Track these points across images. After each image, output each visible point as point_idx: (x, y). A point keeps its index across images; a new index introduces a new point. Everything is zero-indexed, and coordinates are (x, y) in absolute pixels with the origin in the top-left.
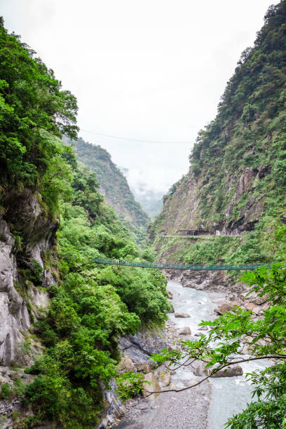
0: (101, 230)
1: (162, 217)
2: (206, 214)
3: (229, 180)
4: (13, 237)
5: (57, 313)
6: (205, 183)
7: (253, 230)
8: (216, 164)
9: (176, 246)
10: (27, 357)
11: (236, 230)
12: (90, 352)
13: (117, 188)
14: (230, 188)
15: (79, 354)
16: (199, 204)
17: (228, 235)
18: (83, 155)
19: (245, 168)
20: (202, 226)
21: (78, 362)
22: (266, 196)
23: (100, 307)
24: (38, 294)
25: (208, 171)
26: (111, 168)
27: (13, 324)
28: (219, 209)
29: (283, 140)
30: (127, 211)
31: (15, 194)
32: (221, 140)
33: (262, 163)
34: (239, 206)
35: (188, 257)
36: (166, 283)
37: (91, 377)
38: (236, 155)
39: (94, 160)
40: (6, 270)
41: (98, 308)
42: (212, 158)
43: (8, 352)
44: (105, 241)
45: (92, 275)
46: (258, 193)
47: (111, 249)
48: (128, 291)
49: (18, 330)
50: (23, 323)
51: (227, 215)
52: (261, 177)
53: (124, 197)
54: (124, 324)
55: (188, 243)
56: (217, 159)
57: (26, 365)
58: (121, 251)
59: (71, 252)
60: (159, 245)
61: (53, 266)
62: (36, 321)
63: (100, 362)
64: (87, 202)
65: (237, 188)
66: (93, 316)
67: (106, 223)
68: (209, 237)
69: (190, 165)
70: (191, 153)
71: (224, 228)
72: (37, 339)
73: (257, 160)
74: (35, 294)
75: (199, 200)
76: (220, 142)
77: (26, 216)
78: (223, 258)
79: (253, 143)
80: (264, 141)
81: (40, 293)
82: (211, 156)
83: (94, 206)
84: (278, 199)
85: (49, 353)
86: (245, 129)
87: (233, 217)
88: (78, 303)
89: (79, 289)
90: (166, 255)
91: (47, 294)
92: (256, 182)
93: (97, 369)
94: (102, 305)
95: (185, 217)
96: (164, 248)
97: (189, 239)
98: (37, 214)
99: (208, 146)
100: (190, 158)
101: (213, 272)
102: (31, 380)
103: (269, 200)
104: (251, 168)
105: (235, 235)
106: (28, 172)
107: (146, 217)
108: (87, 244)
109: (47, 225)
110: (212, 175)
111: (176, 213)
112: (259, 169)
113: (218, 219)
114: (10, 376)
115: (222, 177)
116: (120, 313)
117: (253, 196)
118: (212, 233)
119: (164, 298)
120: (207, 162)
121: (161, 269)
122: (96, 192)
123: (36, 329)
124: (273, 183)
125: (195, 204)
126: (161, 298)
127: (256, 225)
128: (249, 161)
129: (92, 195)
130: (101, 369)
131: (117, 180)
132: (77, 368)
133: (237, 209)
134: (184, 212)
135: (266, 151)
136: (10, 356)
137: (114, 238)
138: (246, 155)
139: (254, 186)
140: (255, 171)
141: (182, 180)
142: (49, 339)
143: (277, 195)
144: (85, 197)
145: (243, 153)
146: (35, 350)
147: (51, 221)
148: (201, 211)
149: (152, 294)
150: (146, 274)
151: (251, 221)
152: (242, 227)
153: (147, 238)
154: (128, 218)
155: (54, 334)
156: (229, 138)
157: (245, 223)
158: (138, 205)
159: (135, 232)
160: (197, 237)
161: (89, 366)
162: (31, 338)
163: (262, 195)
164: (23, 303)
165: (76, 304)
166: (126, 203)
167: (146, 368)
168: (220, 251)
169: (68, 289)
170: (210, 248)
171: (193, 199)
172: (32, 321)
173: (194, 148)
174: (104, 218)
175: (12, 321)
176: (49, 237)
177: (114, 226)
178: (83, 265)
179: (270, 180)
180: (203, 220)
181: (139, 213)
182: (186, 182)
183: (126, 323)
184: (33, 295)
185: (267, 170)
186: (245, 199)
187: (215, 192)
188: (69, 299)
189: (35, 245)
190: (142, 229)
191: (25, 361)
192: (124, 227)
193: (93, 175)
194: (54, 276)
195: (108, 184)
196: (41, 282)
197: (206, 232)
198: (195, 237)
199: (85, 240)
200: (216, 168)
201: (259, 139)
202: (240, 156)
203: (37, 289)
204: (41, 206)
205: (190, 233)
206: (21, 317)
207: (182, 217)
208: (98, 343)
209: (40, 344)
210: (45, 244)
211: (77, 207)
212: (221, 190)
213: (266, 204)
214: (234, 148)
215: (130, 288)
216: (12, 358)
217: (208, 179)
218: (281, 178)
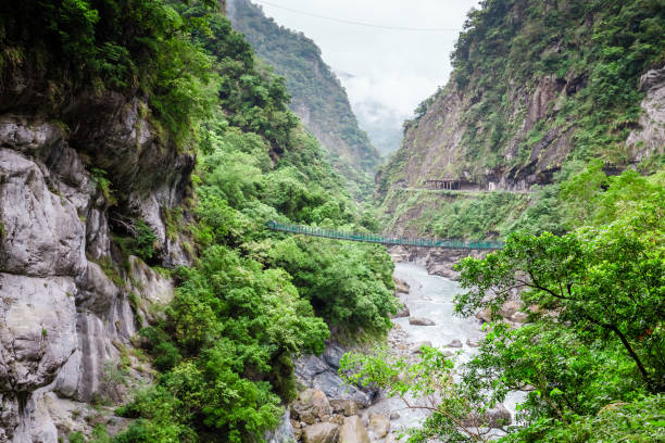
0: (286, 175)
1: (400, 157)
2: (473, 155)
3: (516, 97)
4: (90, 178)
5: (180, 314)
6: (475, 100)
7: (552, 183)
8: (495, 68)
9: (421, 206)
10: (122, 388)
11: (523, 182)
12: (231, 383)
13: (329, 107)
14: (517, 111)
15: (212, 386)
16: (463, 137)
17: (509, 191)
18: (274, 49)
19: (543, 77)
20: (466, 174)
21: (211, 399)
22: (575, 125)
23: (261, 306)
24: (155, 279)
25: (481, 81)
26: (320, 71)
27: (96, 330)
28: (496, 146)
29: (611, 28)
30: (344, 145)
31: (90, 102)
32: (505, 27)
33: (573, 68)
34: (529, 143)
35: (440, 225)
36: (392, 268)
37: (231, 426)
38: (530, 53)
39: (293, 57)
40: (70, 239)
41: (256, 307)
42: (489, 59)
43: (87, 379)
44: (291, 193)
45: (260, 250)
46: (563, 120)
47: (300, 208)
48: (321, 280)
49: (108, 341)
50: (120, 330)
51: (509, 156)
52: (570, 93)
53: (341, 122)
54: (299, 337)
55: (442, 201)
56: (497, 61)
57: (121, 401)
58: (317, 211)
59: (218, 210)
60: (394, 203)
61: (184, 232)
62: (145, 325)
63: (248, 400)
64: (269, 127)
65: (528, 111)
66: (244, 322)
67: (301, 163)
68: (477, 192)
69: (452, 69)
70: (454, 50)
71: (503, 179)
72: (144, 357)
73: (565, 62)
74: (149, 279)
75: (464, 129)
76: (504, 31)
77: (115, 143)
78: (497, 228)
79: (559, 33)
80: (580, 30)
81: (158, 279)
82: (488, 55)
83: (281, 134)
84: (595, 133)
85: (162, 382)
86: (548, 8)
87: (518, 160)
88: (222, 296)
89: (225, 275)
90: (404, 220)
91: (171, 280)
92: (561, 100)
93: (240, 413)
94: (265, 303)
95: (438, 158)
96: (402, 209)
97: (443, 195)
98: (142, 140)
99: (483, 38)
100: (452, 57)
101: (479, 252)
102: (125, 427)
103: (580, 133)
104: (555, 77)
105: (520, 191)
106: (109, 61)
107: (378, 157)
108: (259, 198)
109: (168, 162)
110: (488, 87)
111: (423, 151)
112: (568, 79)
113: (493, 164)
114: (88, 420)
115: (503, 91)
116: (295, 318)
117: (554, 126)
118: (483, 187)
119: (387, 292)
120: (479, 65)
121: (390, 245)
122: (283, 110)
123: (145, 339)
124: (588, 104)
125: (456, 136)
126: (381, 293)
127: (556, 176)
128: (551, 65)
129: (277, 115)
130: (249, 413)
131: (330, 93)
132: (207, 409)
133: (526, 148)
134: (437, 150)
135: (582, 48)
136: (91, 386)
137: (305, 189)
138: (546, 54)
139: (557, 108)
140: (561, 82)
141: (437, 96)
142: (165, 358)
143: (595, 124)
144: (266, 118)
145: (541, 51)
146: (139, 377)
147: (176, 155)
148: (465, 149)
149: (365, 286)
150: (356, 251)
151: (549, 167)
152: (533, 177)
153: (374, 191)
154: (346, 157)
155: (175, 349)
156: (520, 23)
157: (538, 172)
158: (363, 136)
159: (357, 181)
160: (456, 192)
161: (229, 408)
162: (132, 354)
163: (570, 124)
164: (120, 296)
165: (218, 300)
166: (344, 132)
167: (349, 407)
168: (494, 216)
169: (207, 273)
170: (476, 211)
171: (453, 128)
172: (138, 325)
173: (460, 41)
174: (299, 156)
175: (96, 325)
176: (176, 183)
177: (314, 169)
178: (247, 233)
179: (584, 99)
180: (468, 165)
181: (365, 149)
182: (443, 98)
183: (304, 335)
184: (144, 282)
185: (581, 81)
186: (540, 130)
187: (490, 117)
188: (206, 291)
189: (148, 196)
190: (368, 176)
191: (119, 394)
192: (334, 171)
193: (281, 81)
194: (185, 250)
195: (314, 99)
196: (161, 259)
197: (472, 184)
198: (453, 192)
199: (257, 191)
200: (495, 76)
201: (570, 26)
202: (536, 56)
203: (152, 271)
204: (151, 127)
205: (445, 185)
206: (116, 318)
207: (434, 158)
208: (248, 369)
209: (149, 365)
210: (168, 195)
211: (252, 135)
212: (500, 113)
213: (575, 139)
214: (527, 42)
215: (325, 275)
216: (95, 389)
217: (480, 94)
218: (604, 96)
